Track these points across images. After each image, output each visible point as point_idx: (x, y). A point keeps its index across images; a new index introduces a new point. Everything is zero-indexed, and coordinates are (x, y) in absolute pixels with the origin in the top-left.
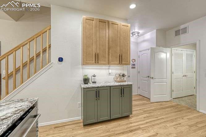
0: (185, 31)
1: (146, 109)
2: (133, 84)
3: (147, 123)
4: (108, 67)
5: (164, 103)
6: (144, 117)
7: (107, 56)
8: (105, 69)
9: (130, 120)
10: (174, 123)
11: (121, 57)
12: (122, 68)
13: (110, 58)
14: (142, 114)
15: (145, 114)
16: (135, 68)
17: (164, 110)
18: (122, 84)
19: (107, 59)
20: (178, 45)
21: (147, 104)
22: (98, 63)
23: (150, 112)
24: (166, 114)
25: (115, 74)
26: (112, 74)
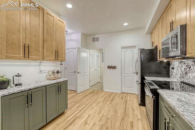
0: (97, 39)
1: (76, 101)
2: (68, 79)
3: (80, 111)
4: (39, 64)
5: (86, 91)
6: (77, 107)
7: (41, 49)
8: (36, 66)
9: (65, 115)
10: (96, 103)
11: (57, 53)
12: (55, 64)
13: (45, 53)
14: (74, 106)
15: (76, 104)
16: (62, 64)
17: (88, 97)
18: (58, 81)
19: (41, 54)
20: (94, 48)
21: (75, 96)
22: (29, 57)
23: (80, 101)
24: (90, 99)
25: (47, 71)
26: (43, 72)
